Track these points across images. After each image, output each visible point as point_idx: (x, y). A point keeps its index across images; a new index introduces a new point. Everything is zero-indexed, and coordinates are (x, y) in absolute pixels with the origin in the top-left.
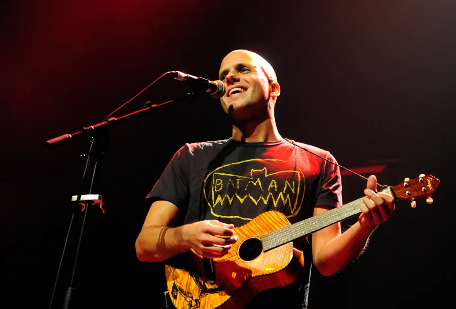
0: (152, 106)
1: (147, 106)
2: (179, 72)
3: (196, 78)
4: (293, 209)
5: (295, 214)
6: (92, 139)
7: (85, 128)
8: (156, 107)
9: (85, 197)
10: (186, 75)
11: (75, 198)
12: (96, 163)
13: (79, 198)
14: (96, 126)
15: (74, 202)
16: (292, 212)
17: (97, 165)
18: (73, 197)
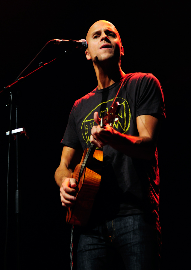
0: (44, 65)
1: (41, 65)
2: (56, 39)
3: (68, 41)
4: (124, 128)
5: (126, 131)
6: (11, 94)
7: (5, 88)
8: (46, 64)
9: (14, 132)
10: (61, 40)
11: (8, 133)
12: (17, 108)
13: (11, 132)
14: (12, 85)
15: (8, 135)
16: (124, 130)
17: (17, 109)
18: (7, 132)
